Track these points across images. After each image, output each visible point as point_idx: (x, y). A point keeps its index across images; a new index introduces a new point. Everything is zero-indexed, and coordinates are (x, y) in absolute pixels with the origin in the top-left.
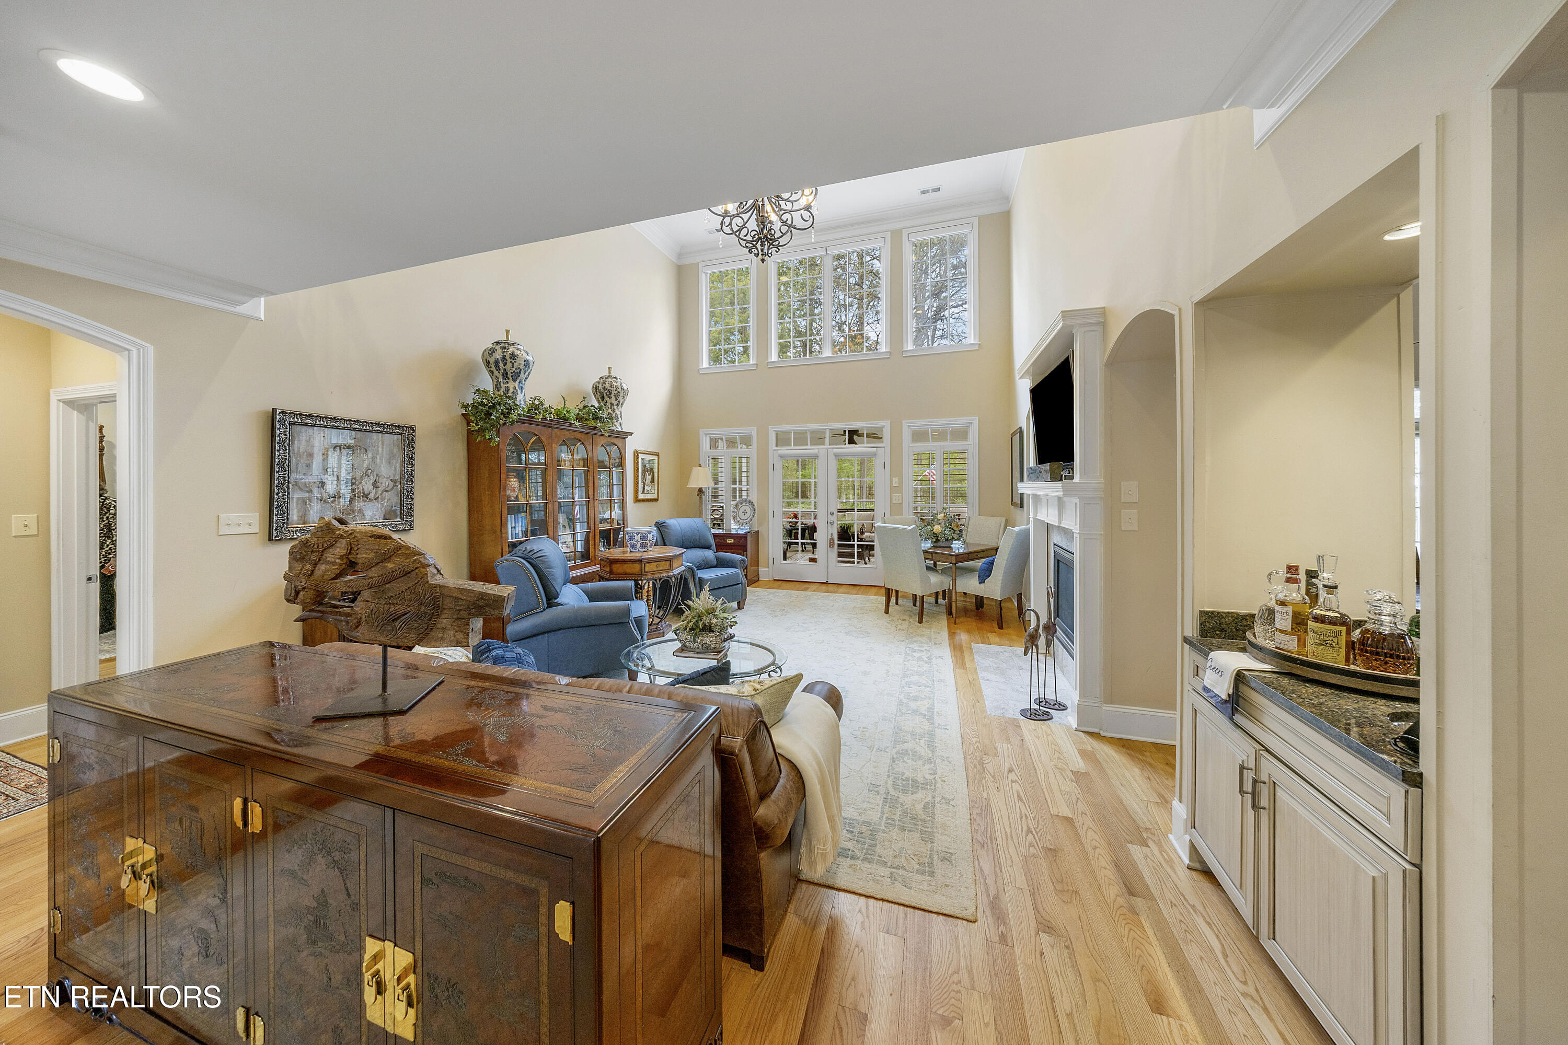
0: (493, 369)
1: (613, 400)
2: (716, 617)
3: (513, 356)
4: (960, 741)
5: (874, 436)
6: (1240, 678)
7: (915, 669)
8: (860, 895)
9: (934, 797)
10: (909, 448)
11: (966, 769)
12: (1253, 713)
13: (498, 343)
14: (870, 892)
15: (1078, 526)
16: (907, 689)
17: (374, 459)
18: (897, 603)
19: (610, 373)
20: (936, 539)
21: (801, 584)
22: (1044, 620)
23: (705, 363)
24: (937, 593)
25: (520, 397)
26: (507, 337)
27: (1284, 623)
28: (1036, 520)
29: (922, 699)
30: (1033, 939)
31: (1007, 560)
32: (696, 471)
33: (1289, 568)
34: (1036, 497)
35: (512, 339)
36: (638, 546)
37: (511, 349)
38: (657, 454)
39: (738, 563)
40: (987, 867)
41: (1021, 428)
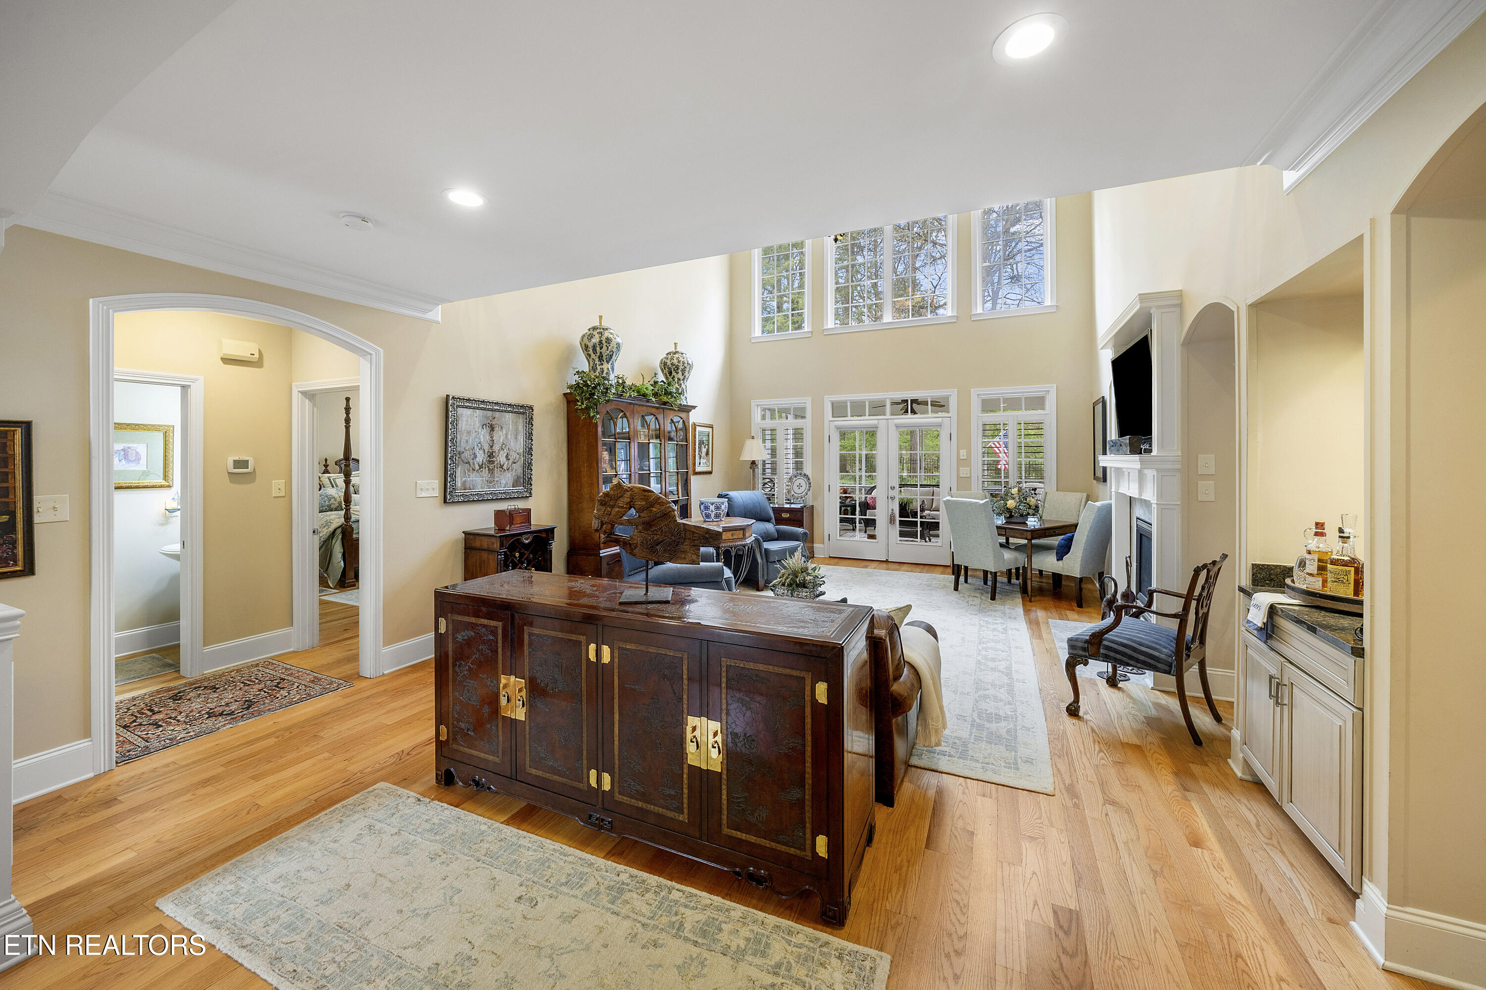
0: (591, 352)
1: (680, 376)
2: (808, 574)
3: (608, 340)
4: (1038, 691)
5: (939, 405)
6: (1272, 610)
7: (991, 637)
8: (959, 776)
9: (1015, 726)
10: (978, 418)
11: (1045, 710)
12: (1283, 637)
13: (594, 328)
14: (967, 775)
15: (1155, 498)
16: (984, 653)
17: (507, 435)
18: (966, 581)
19: (676, 348)
20: (1010, 514)
21: (860, 561)
22: (1122, 588)
23: (757, 332)
24: (1010, 570)
25: (612, 377)
26: (600, 323)
27: (1311, 567)
28: (1117, 494)
29: (1000, 661)
30: (1100, 808)
31: (1088, 536)
32: (749, 443)
33: (1317, 524)
34: (1119, 470)
35: (605, 324)
36: (713, 516)
37: (606, 334)
38: (711, 427)
39: (801, 535)
40: (1063, 768)
41: (1103, 397)
